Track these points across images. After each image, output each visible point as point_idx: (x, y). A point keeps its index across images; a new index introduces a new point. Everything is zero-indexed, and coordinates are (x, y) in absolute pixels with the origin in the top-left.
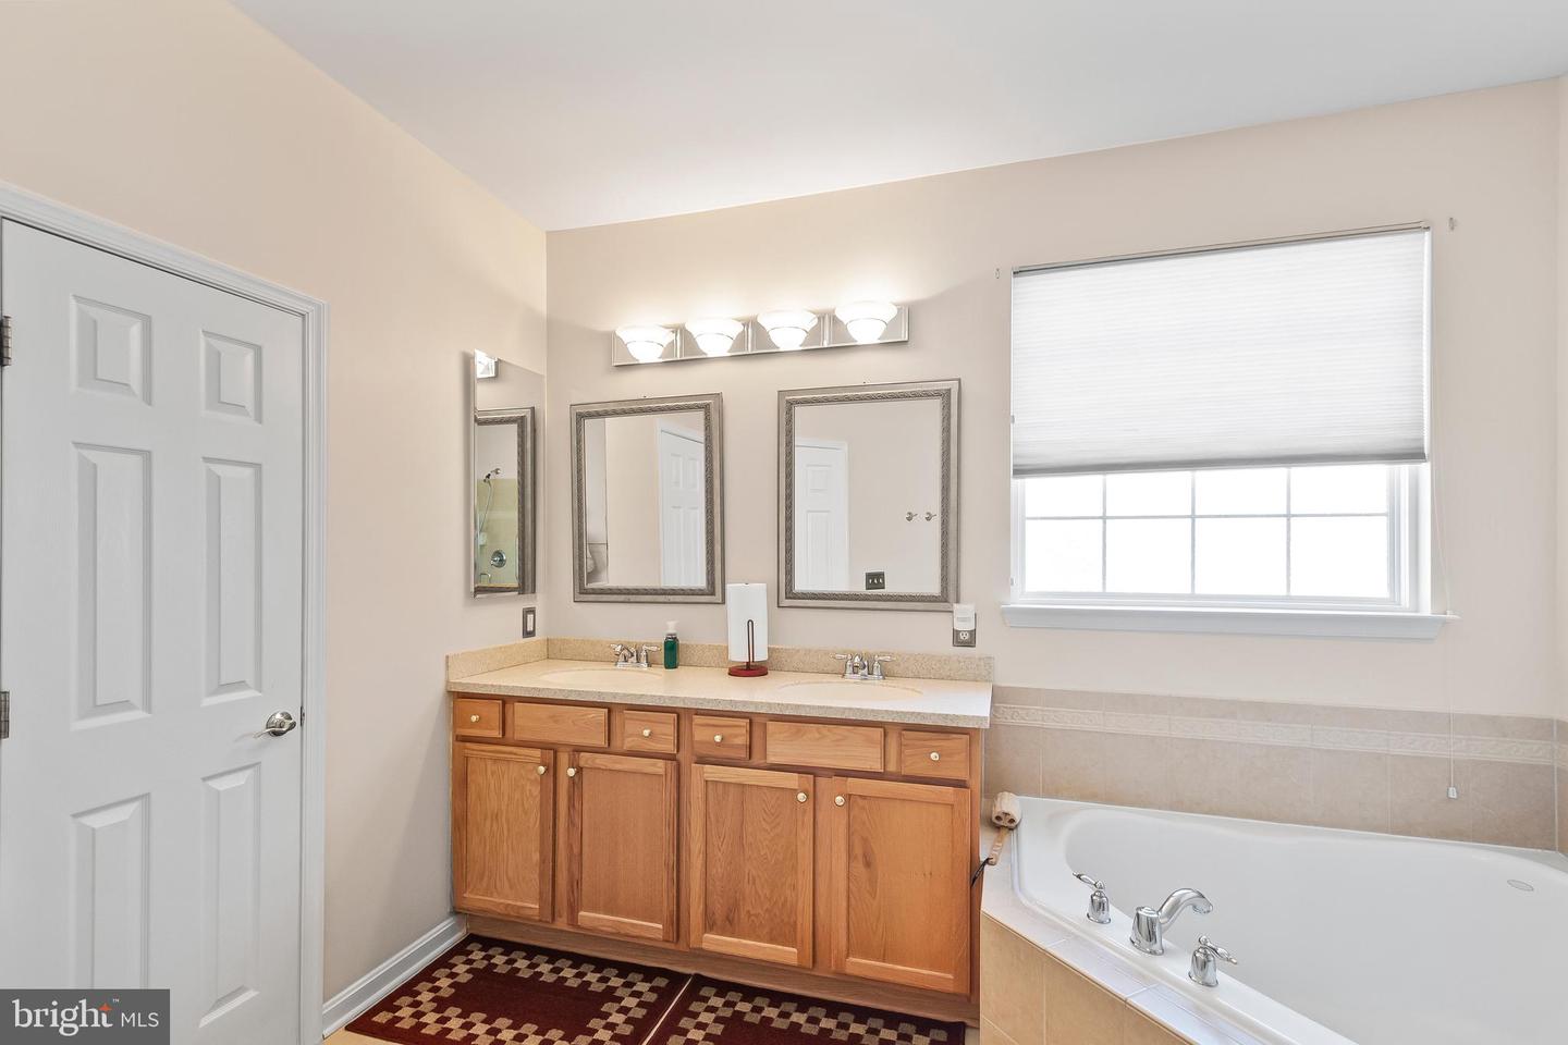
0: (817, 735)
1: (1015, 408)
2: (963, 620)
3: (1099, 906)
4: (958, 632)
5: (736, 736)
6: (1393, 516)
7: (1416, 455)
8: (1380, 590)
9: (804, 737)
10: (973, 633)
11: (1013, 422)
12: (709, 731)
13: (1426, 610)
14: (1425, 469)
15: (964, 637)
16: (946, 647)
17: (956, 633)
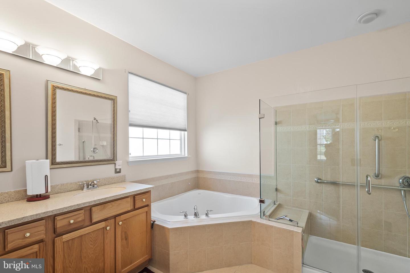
0: (111, 206)
1: (130, 109)
2: (119, 165)
3: (186, 216)
4: (117, 169)
5: (79, 218)
6: (181, 140)
7: (185, 130)
8: (179, 153)
9: (107, 208)
10: (120, 169)
11: (130, 112)
12: (67, 220)
13: (186, 155)
14: (186, 133)
15: (118, 170)
16: (112, 174)
17: (116, 169)
